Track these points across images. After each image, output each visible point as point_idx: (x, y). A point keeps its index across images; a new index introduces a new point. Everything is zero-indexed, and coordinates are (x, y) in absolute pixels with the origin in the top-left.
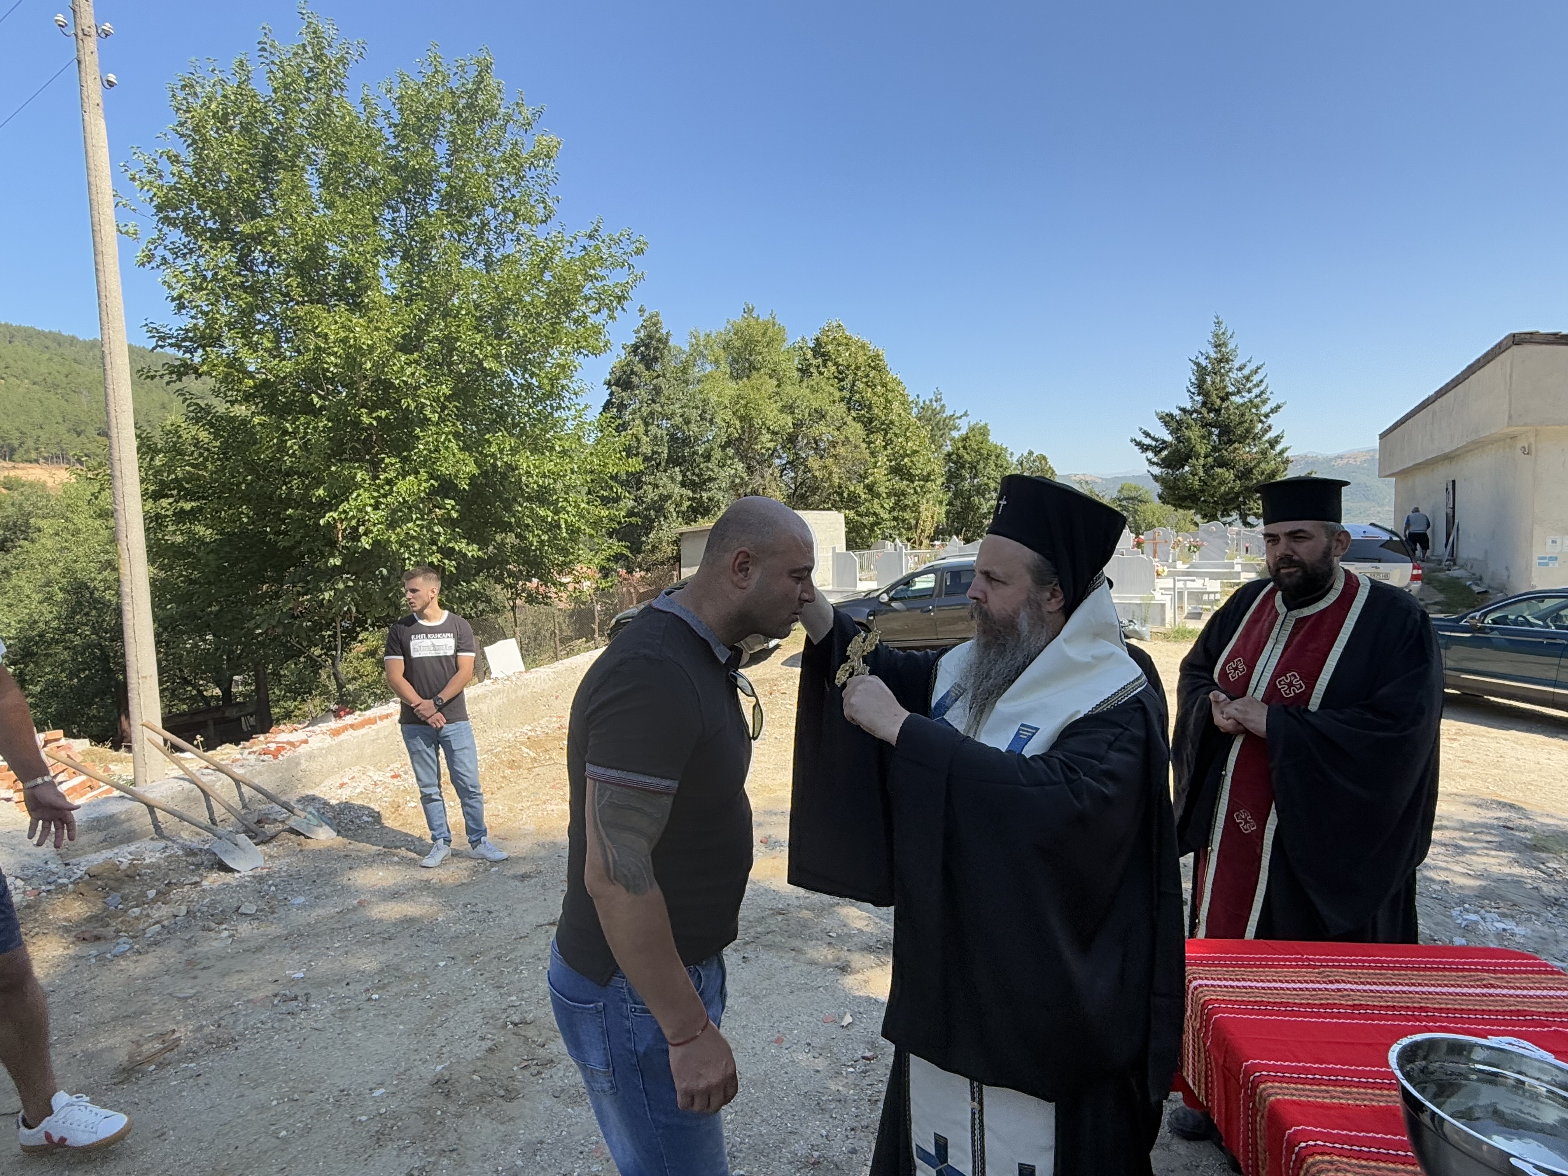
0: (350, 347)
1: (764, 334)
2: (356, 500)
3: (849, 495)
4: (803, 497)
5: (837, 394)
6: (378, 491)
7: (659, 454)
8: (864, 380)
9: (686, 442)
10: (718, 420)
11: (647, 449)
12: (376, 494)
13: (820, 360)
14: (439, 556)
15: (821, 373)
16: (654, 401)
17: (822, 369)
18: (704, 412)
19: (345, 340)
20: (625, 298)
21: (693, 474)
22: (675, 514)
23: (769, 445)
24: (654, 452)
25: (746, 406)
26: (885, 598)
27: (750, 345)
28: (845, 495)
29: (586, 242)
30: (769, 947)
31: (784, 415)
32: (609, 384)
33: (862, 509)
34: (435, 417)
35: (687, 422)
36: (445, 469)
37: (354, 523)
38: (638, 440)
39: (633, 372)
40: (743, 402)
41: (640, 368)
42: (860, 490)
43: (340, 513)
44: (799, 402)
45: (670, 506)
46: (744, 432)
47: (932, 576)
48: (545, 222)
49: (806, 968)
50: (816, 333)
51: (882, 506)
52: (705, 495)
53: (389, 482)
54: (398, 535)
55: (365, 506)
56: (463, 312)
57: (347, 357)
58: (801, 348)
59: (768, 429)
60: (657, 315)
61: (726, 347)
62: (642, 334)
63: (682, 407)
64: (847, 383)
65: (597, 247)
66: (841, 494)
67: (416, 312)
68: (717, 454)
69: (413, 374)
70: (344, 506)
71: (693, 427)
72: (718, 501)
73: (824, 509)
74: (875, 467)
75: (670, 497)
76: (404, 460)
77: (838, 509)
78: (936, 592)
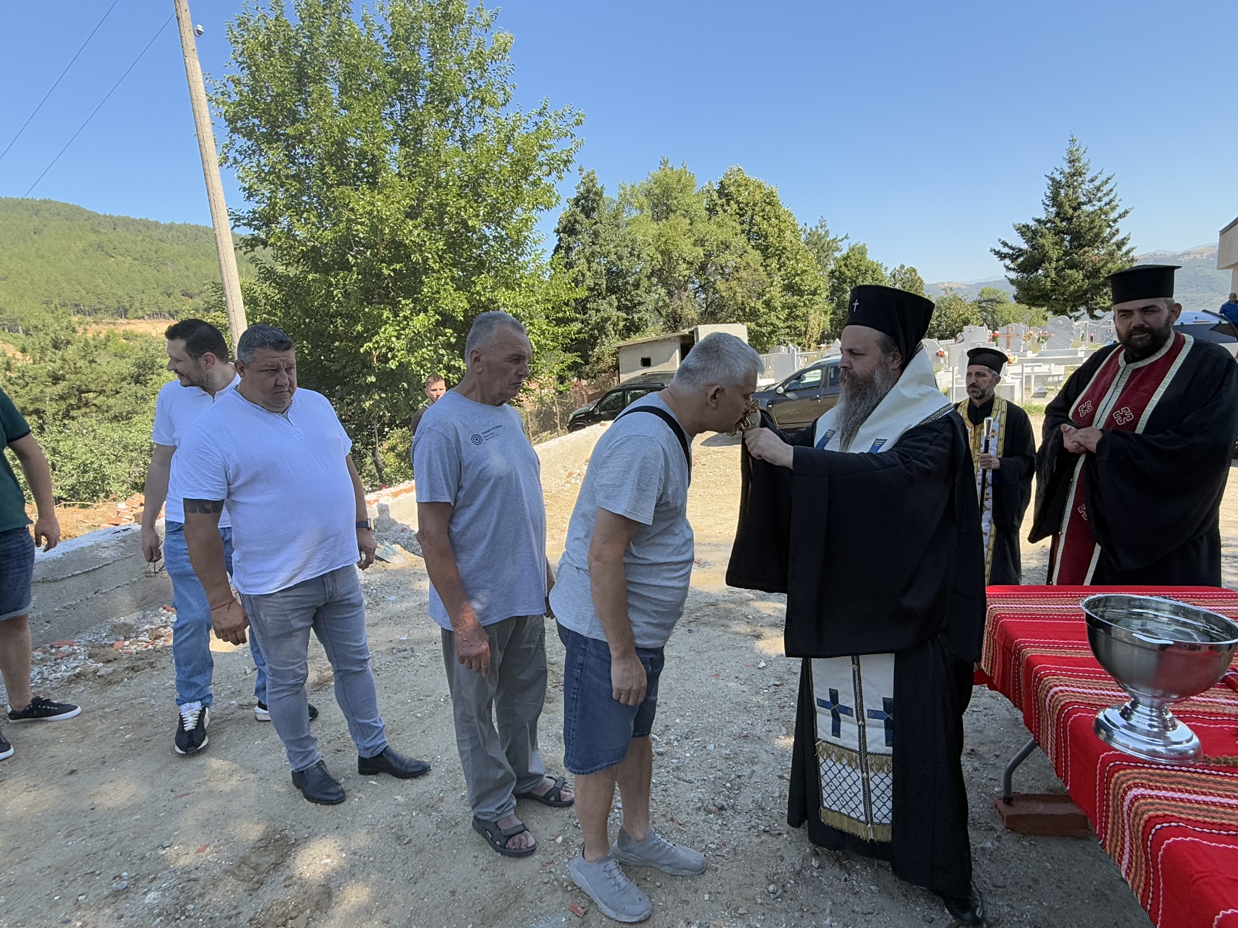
0: (374, 217)
1: (679, 180)
2: (384, 333)
3: (750, 310)
4: (713, 314)
5: (739, 228)
6: (398, 325)
7: (600, 285)
8: (761, 214)
9: (620, 274)
10: (644, 255)
11: (590, 282)
12: (398, 328)
13: (724, 200)
14: (445, 372)
15: (725, 211)
16: (594, 243)
17: (726, 208)
18: (633, 249)
19: (370, 213)
20: (569, 161)
21: (626, 300)
22: (613, 332)
23: (685, 273)
24: (596, 284)
25: (665, 242)
26: (781, 390)
27: (667, 192)
28: (747, 310)
29: (537, 119)
30: (706, 624)
31: (697, 248)
32: (558, 231)
33: (761, 321)
34: (436, 266)
35: (620, 258)
36: (446, 304)
37: (384, 350)
38: (583, 275)
39: (576, 221)
40: (663, 239)
41: (581, 217)
42: (759, 305)
43: (374, 343)
44: (708, 236)
45: (609, 327)
46: (664, 264)
47: (819, 371)
48: (504, 105)
49: (732, 636)
50: (721, 178)
51: (778, 318)
52: (636, 316)
53: (405, 318)
54: (416, 358)
55: (390, 337)
56: (451, 184)
57: (372, 226)
58: (708, 191)
59: (685, 260)
60: (593, 173)
61: (648, 194)
62: (582, 190)
63: (615, 247)
64: (746, 218)
65: (546, 122)
66: (743, 310)
67: (416, 186)
68: (645, 283)
69: (419, 235)
70: (376, 338)
71: (625, 262)
72: (646, 321)
73: (730, 322)
74: (772, 285)
75: (609, 319)
76: (415, 301)
77: (742, 322)
78: (822, 383)
